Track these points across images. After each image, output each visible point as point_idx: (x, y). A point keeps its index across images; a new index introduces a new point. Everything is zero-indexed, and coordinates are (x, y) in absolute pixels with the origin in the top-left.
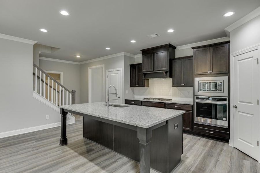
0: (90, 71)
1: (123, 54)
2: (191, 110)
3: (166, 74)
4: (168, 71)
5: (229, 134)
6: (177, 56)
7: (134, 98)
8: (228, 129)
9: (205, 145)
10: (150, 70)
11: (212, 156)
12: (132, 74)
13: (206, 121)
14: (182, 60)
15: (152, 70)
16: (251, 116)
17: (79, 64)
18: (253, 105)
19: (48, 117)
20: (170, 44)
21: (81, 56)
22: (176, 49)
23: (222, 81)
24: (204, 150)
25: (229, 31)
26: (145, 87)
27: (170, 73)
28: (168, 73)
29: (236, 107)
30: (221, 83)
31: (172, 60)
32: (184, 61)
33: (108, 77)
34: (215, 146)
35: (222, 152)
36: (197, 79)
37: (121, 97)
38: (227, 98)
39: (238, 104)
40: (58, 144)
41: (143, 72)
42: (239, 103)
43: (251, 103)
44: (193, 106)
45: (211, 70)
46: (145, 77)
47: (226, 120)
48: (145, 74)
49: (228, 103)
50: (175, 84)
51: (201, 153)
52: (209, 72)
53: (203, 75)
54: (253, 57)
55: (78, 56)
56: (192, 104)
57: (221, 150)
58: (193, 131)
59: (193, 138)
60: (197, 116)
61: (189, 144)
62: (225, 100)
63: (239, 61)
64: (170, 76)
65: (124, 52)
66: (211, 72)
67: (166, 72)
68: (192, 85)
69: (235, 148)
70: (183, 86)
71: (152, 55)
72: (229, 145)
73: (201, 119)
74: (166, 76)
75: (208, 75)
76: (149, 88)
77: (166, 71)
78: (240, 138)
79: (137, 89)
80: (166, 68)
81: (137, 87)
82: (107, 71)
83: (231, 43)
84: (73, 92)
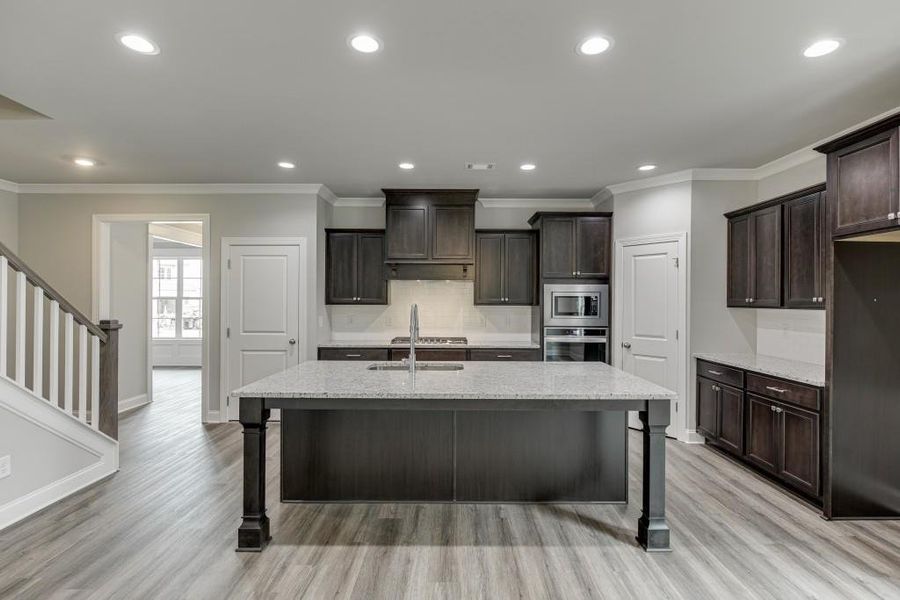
0: (101, 231)
1: (314, 189)
10: (418, 256)
14: (502, 237)
16: (663, 360)
17: (16, 189)
18: (666, 339)
23: (598, 294)
26: (386, 303)
29: (629, 347)
30: (597, 297)
32: (507, 240)
33: (229, 267)
36: (549, 289)
37: (302, 342)
39: (633, 340)
41: (391, 259)
42: (635, 338)
43: (662, 337)
44: (539, 352)
45: (579, 268)
49: (606, 340)
50: (482, 297)
52: (574, 273)
53: (560, 280)
54: (668, 254)
55: (84, 163)
62: (602, 333)
63: (635, 256)
65: (319, 185)
66: (578, 273)
70: (506, 303)
71: (426, 211)
75: (572, 280)
76: (391, 307)
79: (343, 311)
81: (357, 303)
82: (226, 242)
83: (616, 218)
84: (106, 330)
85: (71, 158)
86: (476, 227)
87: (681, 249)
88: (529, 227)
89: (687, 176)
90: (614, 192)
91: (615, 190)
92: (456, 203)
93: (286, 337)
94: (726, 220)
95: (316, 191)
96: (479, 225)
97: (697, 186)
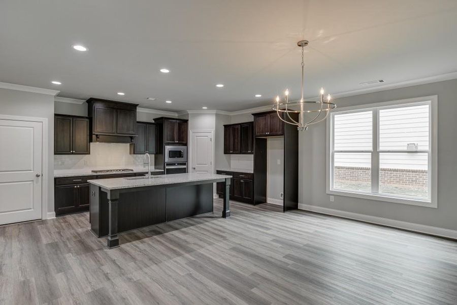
14: (145, 125)
15: (114, 131)
36: (167, 147)
39: (196, 166)
43: (207, 164)
50: (137, 151)
53: (171, 144)
62: (185, 164)
66: (177, 142)
71: (115, 111)
75: (175, 144)
80: (133, 132)
81: (73, 154)
83: (190, 123)
86: (137, 120)
87: (212, 135)
88: (154, 122)
89: (214, 112)
90: (189, 113)
91: (190, 112)
92: (127, 109)
93: (33, 173)
94: (224, 127)
96: (138, 120)
97: (217, 115)
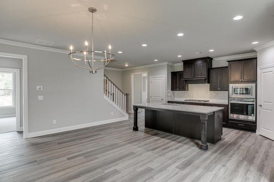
0: (132, 76)
1: (166, 63)
2: (226, 108)
3: (205, 81)
4: (207, 78)
5: (256, 126)
6: (214, 66)
7: (174, 100)
8: (255, 123)
9: (237, 133)
10: (191, 77)
11: (243, 138)
12: (173, 80)
13: (239, 117)
14: (219, 69)
15: (193, 77)
16: (271, 111)
17: (121, 70)
18: (272, 104)
19: (112, 114)
20: (208, 57)
21: (128, 65)
22: (213, 60)
23: (251, 87)
24: (237, 135)
25: (257, 50)
26: (185, 90)
27: (208, 80)
28: (207, 80)
29: (261, 106)
30: (250, 88)
31: (210, 69)
32: (220, 71)
33: (151, 82)
34: (245, 134)
35: (250, 137)
36: (231, 86)
37: (164, 99)
38: (255, 100)
40: (132, 131)
41: (184, 79)
42: (263, 103)
44: (228, 106)
45: (243, 78)
46: (186, 82)
47: (254, 116)
48: (186, 81)
49: (255, 103)
50: (212, 89)
51: (235, 137)
52: (241, 80)
53: (236, 83)
54: (272, 71)
55: (127, 65)
56: (227, 104)
57: (249, 136)
58: (228, 125)
59: (227, 130)
60: (231, 113)
61: (226, 133)
63: (263, 73)
64: (209, 82)
65: (167, 62)
66: (242, 80)
67: (205, 80)
68: (227, 89)
69: (260, 135)
70: (219, 90)
71: (193, 65)
72: (256, 133)
73: (233, 116)
74: (205, 82)
75: (240, 82)
76: (188, 91)
77: (205, 78)
78: (263, 128)
79: (177, 92)
80: (205, 76)
81: (178, 90)
82: (150, 77)
83: (258, 60)
84: (127, 95)
85: (125, 65)
93: (161, 98)
95: (167, 64)
